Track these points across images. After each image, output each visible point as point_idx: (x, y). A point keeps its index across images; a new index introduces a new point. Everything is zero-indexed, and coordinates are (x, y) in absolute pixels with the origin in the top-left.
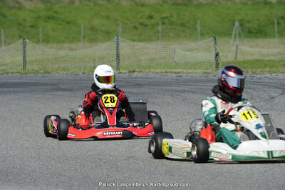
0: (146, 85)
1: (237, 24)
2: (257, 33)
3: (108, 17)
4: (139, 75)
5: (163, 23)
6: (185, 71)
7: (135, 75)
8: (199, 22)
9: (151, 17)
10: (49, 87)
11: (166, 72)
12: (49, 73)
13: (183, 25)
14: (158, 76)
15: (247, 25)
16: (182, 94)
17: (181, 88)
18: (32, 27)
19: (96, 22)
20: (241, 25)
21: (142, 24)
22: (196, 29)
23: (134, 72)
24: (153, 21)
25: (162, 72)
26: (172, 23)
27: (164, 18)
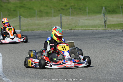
0: (80, 35)
1: (104, 8)
2: (112, 12)
3: (47, 6)
4: (75, 31)
5: (71, 8)
6: (94, 29)
7: (72, 31)
8: (87, 7)
9: (66, 6)
10: (36, 37)
11: (86, 29)
12: (33, 31)
13: (80, 9)
14: (83, 31)
15: (108, 9)
16: (98, 39)
17: (97, 36)
18: (14, 11)
19: (42, 8)
20: (105, 8)
21: (62, 9)
22: (86, 11)
23: (71, 29)
24: (66, 8)
25: (84, 29)
26: (75, 8)
27: (71, 6)
